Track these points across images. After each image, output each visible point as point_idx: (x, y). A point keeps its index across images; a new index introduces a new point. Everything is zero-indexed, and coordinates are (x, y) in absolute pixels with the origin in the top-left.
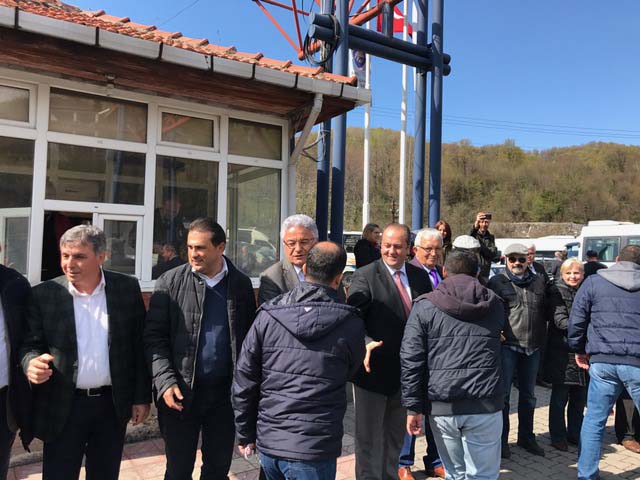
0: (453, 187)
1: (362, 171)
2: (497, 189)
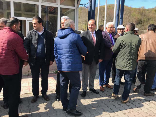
0: (138, 20)
1: (113, 16)
2: (151, 21)
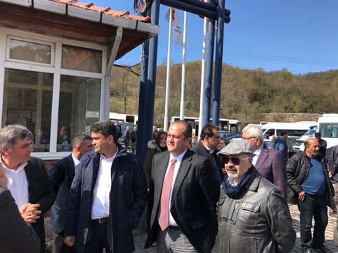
2: (277, 95)
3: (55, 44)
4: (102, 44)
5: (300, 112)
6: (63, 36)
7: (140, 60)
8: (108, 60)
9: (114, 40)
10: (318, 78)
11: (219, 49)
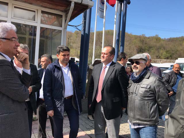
3: (37, 10)
4: (62, 11)
5: (165, 59)
6: (42, 6)
7: (82, 23)
8: (66, 20)
9: (69, 9)
10: (175, 40)
11: (124, 18)
